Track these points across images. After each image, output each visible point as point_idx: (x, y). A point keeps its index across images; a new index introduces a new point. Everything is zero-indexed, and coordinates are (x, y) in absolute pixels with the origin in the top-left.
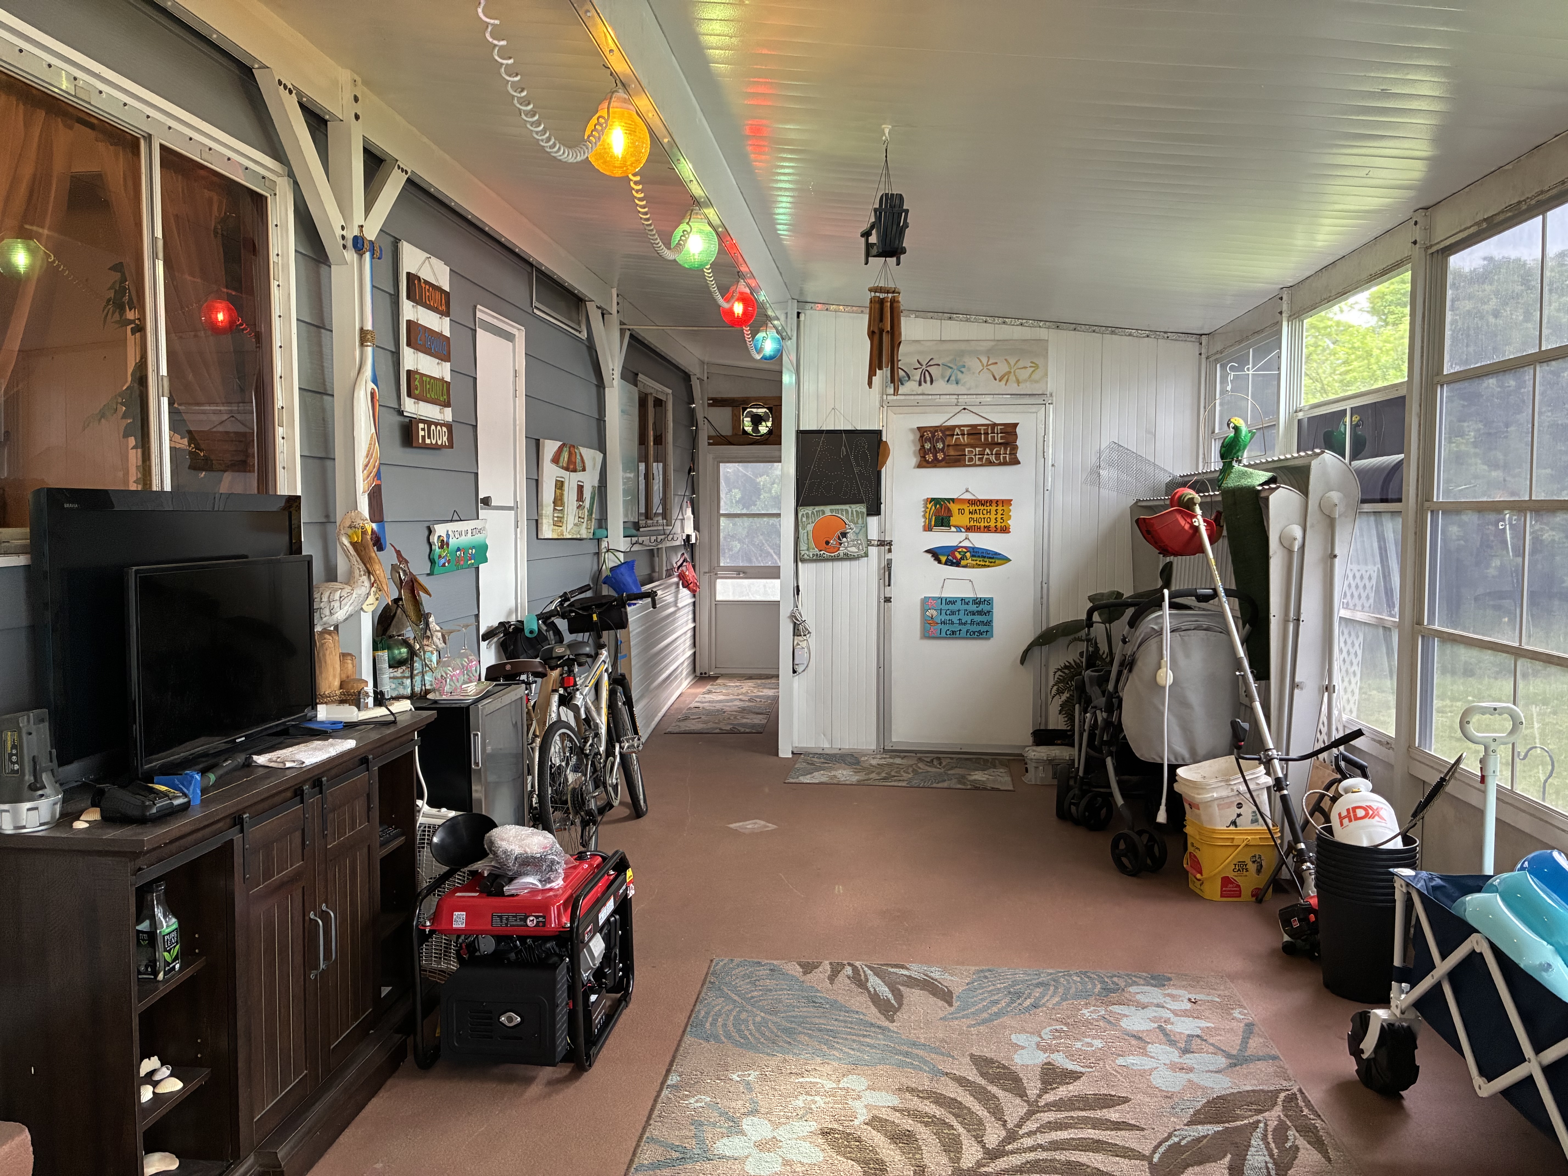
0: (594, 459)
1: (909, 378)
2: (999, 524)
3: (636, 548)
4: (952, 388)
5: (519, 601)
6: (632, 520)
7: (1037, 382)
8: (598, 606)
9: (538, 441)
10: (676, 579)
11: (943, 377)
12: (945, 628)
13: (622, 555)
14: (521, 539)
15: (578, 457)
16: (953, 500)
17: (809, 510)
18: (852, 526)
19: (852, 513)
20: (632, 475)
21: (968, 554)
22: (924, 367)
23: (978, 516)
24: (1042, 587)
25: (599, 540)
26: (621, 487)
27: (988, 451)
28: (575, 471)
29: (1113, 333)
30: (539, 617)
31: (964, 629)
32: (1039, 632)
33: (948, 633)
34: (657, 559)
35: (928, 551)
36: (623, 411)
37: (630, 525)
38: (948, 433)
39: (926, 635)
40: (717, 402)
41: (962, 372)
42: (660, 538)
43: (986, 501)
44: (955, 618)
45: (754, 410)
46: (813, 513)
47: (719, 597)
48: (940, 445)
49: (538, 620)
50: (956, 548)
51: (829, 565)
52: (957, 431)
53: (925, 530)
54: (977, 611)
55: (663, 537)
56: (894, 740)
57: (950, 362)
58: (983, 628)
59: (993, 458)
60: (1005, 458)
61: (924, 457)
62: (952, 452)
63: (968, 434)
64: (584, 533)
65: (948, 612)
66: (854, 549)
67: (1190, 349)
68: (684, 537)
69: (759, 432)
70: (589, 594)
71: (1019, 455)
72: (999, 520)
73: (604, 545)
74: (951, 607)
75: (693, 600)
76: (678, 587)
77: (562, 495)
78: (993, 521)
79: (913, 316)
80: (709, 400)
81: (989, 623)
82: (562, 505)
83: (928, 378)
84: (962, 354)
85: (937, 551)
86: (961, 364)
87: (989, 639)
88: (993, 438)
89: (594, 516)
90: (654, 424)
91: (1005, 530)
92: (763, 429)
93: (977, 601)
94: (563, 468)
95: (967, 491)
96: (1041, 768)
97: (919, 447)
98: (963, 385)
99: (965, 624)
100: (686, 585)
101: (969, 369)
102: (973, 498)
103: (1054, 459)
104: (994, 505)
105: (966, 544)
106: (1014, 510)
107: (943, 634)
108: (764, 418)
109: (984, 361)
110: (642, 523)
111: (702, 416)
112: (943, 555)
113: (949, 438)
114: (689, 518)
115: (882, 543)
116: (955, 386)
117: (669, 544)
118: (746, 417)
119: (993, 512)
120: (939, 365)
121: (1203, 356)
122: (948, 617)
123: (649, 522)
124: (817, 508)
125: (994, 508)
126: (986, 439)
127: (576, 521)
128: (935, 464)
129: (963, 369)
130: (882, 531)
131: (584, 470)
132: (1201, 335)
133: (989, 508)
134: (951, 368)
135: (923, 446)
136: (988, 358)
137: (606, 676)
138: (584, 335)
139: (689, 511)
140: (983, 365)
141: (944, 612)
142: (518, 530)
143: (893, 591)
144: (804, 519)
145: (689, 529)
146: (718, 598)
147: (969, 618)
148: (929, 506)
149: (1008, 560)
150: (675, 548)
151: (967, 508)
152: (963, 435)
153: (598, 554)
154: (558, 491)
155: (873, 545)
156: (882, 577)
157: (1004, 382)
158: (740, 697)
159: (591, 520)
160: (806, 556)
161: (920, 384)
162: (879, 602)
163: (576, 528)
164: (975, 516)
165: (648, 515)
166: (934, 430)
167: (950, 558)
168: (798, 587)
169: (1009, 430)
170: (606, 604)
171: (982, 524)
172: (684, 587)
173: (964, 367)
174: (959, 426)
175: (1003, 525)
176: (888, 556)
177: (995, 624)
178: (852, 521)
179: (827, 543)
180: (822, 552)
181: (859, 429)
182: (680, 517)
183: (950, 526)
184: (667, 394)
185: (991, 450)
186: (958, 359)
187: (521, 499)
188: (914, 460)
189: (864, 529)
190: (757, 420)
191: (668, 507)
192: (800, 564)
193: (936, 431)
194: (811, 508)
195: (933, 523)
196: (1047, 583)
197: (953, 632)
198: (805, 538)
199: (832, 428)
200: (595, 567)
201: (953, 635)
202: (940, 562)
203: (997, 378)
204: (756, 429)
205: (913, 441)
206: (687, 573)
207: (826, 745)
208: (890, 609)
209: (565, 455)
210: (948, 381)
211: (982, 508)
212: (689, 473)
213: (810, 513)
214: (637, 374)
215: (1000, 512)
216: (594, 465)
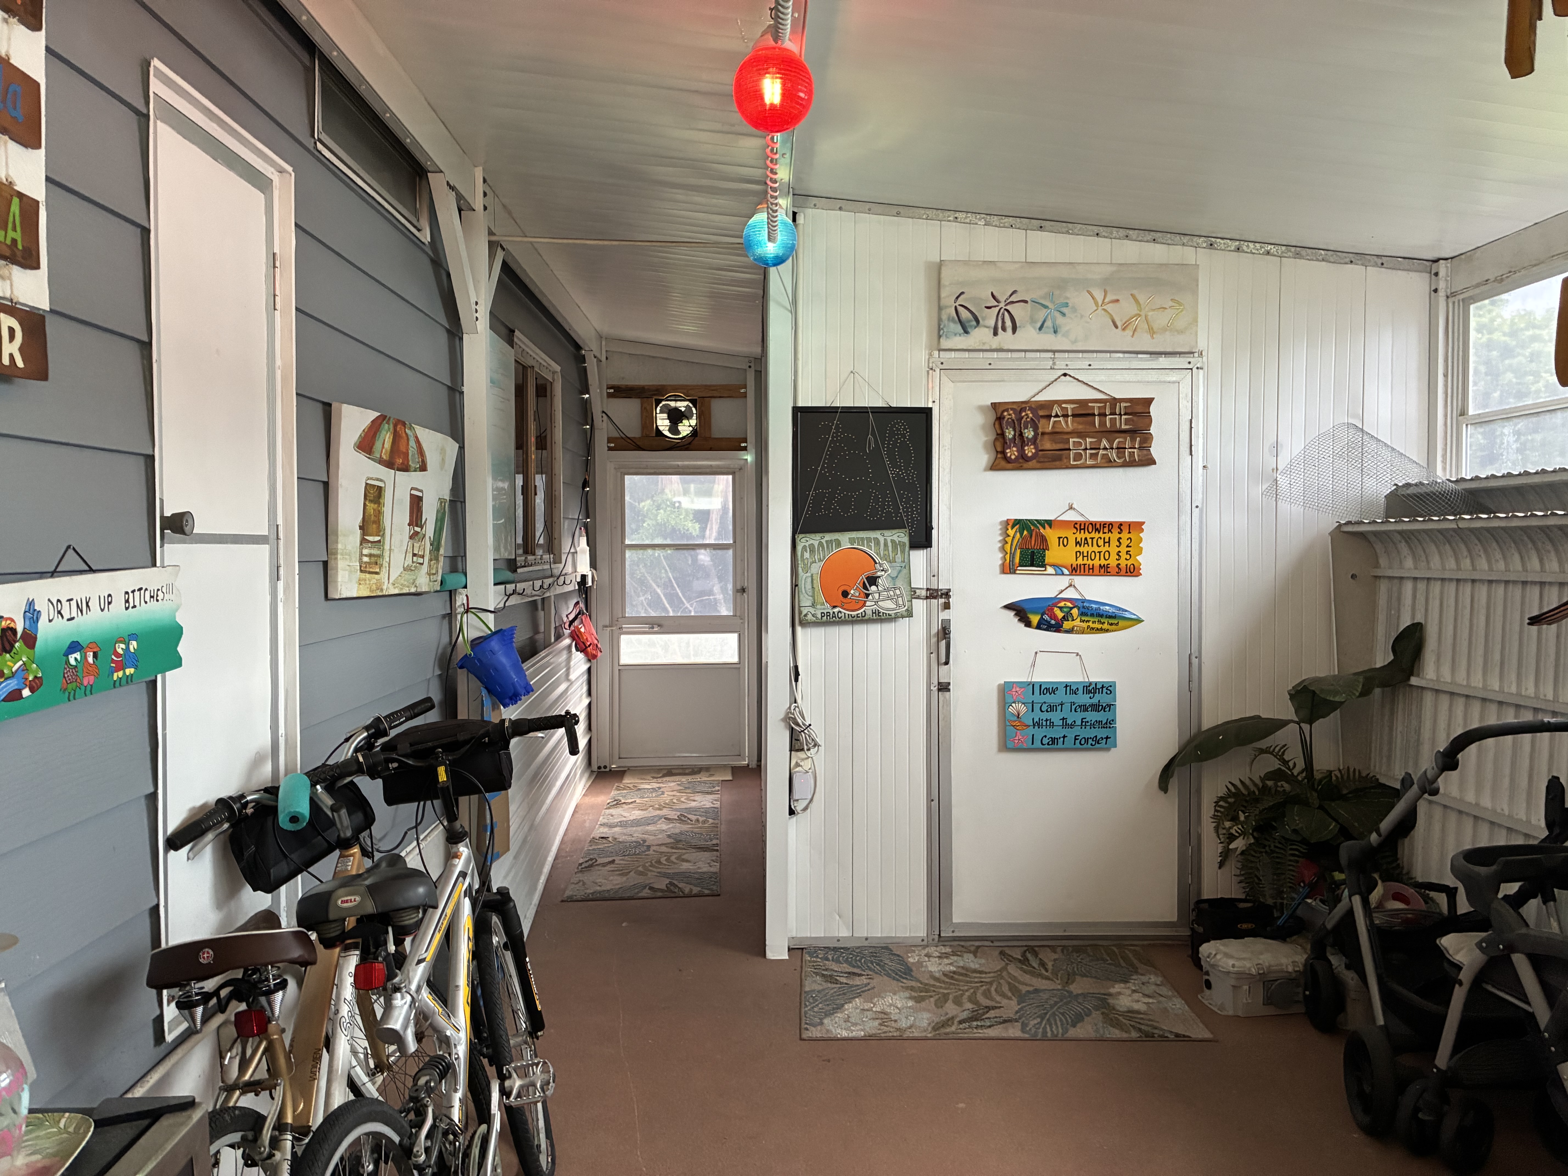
0: (443, 451)
1: (978, 321)
2: (1123, 563)
3: (513, 601)
4: (1047, 340)
5: (282, 730)
6: (506, 556)
7: (1181, 332)
8: (450, 748)
9: (327, 406)
10: (567, 641)
11: (1033, 321)
12: (1039, 733)
13: (491, 617)
14: (286, 602)
15: (412, 443)
16: (1050, 523)
17: (814, 540)
18: (886, 565)
19: (886, 545)
20: (506, 485)
21: (1075, 612)
22: (1002, 305)
23: (1090, 549)
24: (1190, 663)
25: (452, 594)
26: (490, 504)
27: (1105, 443)
28: (405, 468)
29: (1298, 256)
30: (316, 776)
31: (1071, 734)
32: (1187, 737)
33: (1045, 741)
34: (541, 614)
35: (1008, 607)
36: (492, 381)
37: (502, 565)
38: (1041, 413)
39: (1007, 745)
40: (620, 392)
41: (1064, 314)
42: (548, 582)
43: (1104, 525)
44: (1056, 717)
45: (673, 404)
46: (821, 544)
47: (625, 659)
48: (1029, 433)
49: (313, 785)
50: (1054, 602)
51: (847, 630)
52: (1056, 410)
53: (1003, 572)
54: (1092, 705)
55: (550, 580)
56: (956, 920)
57: (1044, 298)
58: (1101, 733)
59: (1113, 455)
60: (1132, 455)
61: (1003, 452)
62: (1048, 445)
63: (1074, 416)
64: (424, 583)
65: (1044, 708)
66: (889, 604)
67: (1418, 282)
68: (579, 579)
69: (678, 433)
70: (432, 717)
71: (1155, 451)
72: (1124, 555)
73: (460, 600)
74: (1050, 699)
75: (588, 666)
76: (570, 651)
77: (379, 513)
78: (1114, 556)
79: (982, 222)
80: (608, 388)
81: (1109, 724)
82: (380, 531)
83: (1008, 323)
84: (1062, 284)
85: (1026, 606)
86: (1062, 300)
87: (1108, 749)
88: (1113, 421)
89: (442, 551)
90: (537, 413)
91: (1133, 571)
92: (685, 429)
93: (1091, 689)
94: (381, 462)
95: (1071, 508)
96: (1246, 987)
97: (992, 437)
98: (1066, 335)
99: (1072, 726)
100: (582, 647)
101: (1074, 310)
102: (1081, 519)
103: (1206, 457)
104: (1115, 531)
105: (1071, 594)
106: (1147, 539)
107: (1038, 744)
108: (688, 414)
109: (1099, 296)
110: (520, 560)
111: (600, 410)
112: (1035, 612)
113: (1043, 422)
114: (583, 552)
115: (933, 594)
116: (1052, 336)
117: (559, 590)
118: (661, 412)
119: (1114, 543)
120: (1026, 302)
121: (1442, 294)
122: (1045, 716)
123: (530, 558)
124: (828, 537)
125: (1115, 536)
126: (1103, 423)
127: (409, 561)
128: (1022, 463)
129: (1064, 310)
130: (934, 575)
131: (423, 468)
132: (1436, 261)
133: (1107, 536)
134: (1046, 307)
135: (1002, 435)
136: (1106, 292)
137: (467, 903)
138: (426, 236)
139: (583, 541)
140: (1096, 303)
141: (1037, 707)
142: (281, 585)
143: (954, 674)
144: (807, 555)
145: (584, 567)
146: (622, 662)
147: (1078, 717)
148: (1011, 532)
149: (1139, 621)
150: (566, 596)
151: (1072, 536)
152: (1066, 416)
153: (450, 616)
154: (371, 506)
155: (918, 598)
156: (934, 649)
157: (1129, 332)
158: (665, 812)
159: (437, 559)
160: (810, 617)
161: (995, 333)
162: (929, 691)
163: (408, 576)
164: (1085, 549)
165: (528, 547)
166: (1020, 407)
167: (1046, 617)
168: (796, 668)
169: (1139, 409)
170: (466, 742)
171: (1097, 562)
172: (577, 650)
173: (1066, 305)
174: (1059, 403)
175: (1129, 563)
176: (944, 615)
177: (1119, 725)
178: (885, 558)
179: (845, 594)
180: (836, 610)
181: (894, 405)
182: (573, 550)
183: (1044, 566)
184: (554, 373)
185: (1111, 442)
186: (1057, 292)
187: (285, 520)
188: (984, 458)
189: (905, 571)
190: (676, 417)
191: (556, 535)
192: (799, 629)
193: (1023, 410)
194: (818, 536)
195: (1017, 560)
196: (1199, 657)
197: (1054, 741)
198: (809, 586)
199: (850, 404)
200: (445, 640)
201: (1053, 744)
202: (1028, 624)
203: (1119, 324)
204: (674, 429)
205: (983, 427)
206: (582, 630)
207: (844, 933)
208: (948, 703)
209: (386, 438)
210: (1040, 328)
211: (1097, 535)
212: (584, 487)
213: (816, 543)
214: (514, 332)
215: (1125, 542)
216: (443, 460)
